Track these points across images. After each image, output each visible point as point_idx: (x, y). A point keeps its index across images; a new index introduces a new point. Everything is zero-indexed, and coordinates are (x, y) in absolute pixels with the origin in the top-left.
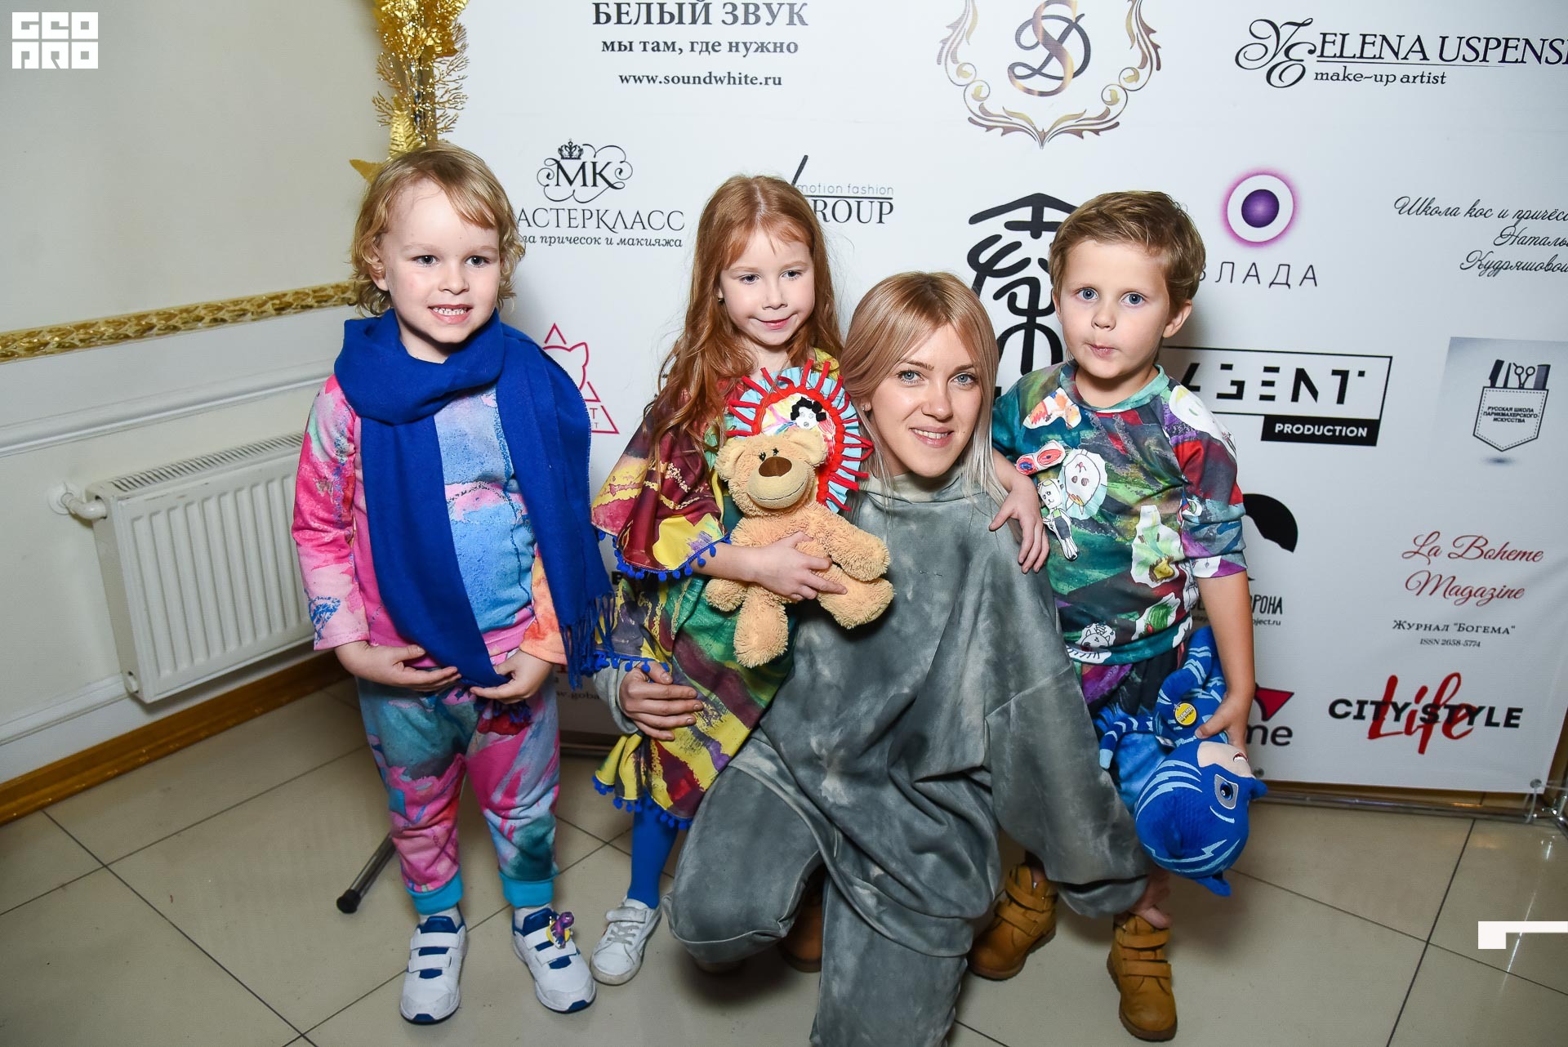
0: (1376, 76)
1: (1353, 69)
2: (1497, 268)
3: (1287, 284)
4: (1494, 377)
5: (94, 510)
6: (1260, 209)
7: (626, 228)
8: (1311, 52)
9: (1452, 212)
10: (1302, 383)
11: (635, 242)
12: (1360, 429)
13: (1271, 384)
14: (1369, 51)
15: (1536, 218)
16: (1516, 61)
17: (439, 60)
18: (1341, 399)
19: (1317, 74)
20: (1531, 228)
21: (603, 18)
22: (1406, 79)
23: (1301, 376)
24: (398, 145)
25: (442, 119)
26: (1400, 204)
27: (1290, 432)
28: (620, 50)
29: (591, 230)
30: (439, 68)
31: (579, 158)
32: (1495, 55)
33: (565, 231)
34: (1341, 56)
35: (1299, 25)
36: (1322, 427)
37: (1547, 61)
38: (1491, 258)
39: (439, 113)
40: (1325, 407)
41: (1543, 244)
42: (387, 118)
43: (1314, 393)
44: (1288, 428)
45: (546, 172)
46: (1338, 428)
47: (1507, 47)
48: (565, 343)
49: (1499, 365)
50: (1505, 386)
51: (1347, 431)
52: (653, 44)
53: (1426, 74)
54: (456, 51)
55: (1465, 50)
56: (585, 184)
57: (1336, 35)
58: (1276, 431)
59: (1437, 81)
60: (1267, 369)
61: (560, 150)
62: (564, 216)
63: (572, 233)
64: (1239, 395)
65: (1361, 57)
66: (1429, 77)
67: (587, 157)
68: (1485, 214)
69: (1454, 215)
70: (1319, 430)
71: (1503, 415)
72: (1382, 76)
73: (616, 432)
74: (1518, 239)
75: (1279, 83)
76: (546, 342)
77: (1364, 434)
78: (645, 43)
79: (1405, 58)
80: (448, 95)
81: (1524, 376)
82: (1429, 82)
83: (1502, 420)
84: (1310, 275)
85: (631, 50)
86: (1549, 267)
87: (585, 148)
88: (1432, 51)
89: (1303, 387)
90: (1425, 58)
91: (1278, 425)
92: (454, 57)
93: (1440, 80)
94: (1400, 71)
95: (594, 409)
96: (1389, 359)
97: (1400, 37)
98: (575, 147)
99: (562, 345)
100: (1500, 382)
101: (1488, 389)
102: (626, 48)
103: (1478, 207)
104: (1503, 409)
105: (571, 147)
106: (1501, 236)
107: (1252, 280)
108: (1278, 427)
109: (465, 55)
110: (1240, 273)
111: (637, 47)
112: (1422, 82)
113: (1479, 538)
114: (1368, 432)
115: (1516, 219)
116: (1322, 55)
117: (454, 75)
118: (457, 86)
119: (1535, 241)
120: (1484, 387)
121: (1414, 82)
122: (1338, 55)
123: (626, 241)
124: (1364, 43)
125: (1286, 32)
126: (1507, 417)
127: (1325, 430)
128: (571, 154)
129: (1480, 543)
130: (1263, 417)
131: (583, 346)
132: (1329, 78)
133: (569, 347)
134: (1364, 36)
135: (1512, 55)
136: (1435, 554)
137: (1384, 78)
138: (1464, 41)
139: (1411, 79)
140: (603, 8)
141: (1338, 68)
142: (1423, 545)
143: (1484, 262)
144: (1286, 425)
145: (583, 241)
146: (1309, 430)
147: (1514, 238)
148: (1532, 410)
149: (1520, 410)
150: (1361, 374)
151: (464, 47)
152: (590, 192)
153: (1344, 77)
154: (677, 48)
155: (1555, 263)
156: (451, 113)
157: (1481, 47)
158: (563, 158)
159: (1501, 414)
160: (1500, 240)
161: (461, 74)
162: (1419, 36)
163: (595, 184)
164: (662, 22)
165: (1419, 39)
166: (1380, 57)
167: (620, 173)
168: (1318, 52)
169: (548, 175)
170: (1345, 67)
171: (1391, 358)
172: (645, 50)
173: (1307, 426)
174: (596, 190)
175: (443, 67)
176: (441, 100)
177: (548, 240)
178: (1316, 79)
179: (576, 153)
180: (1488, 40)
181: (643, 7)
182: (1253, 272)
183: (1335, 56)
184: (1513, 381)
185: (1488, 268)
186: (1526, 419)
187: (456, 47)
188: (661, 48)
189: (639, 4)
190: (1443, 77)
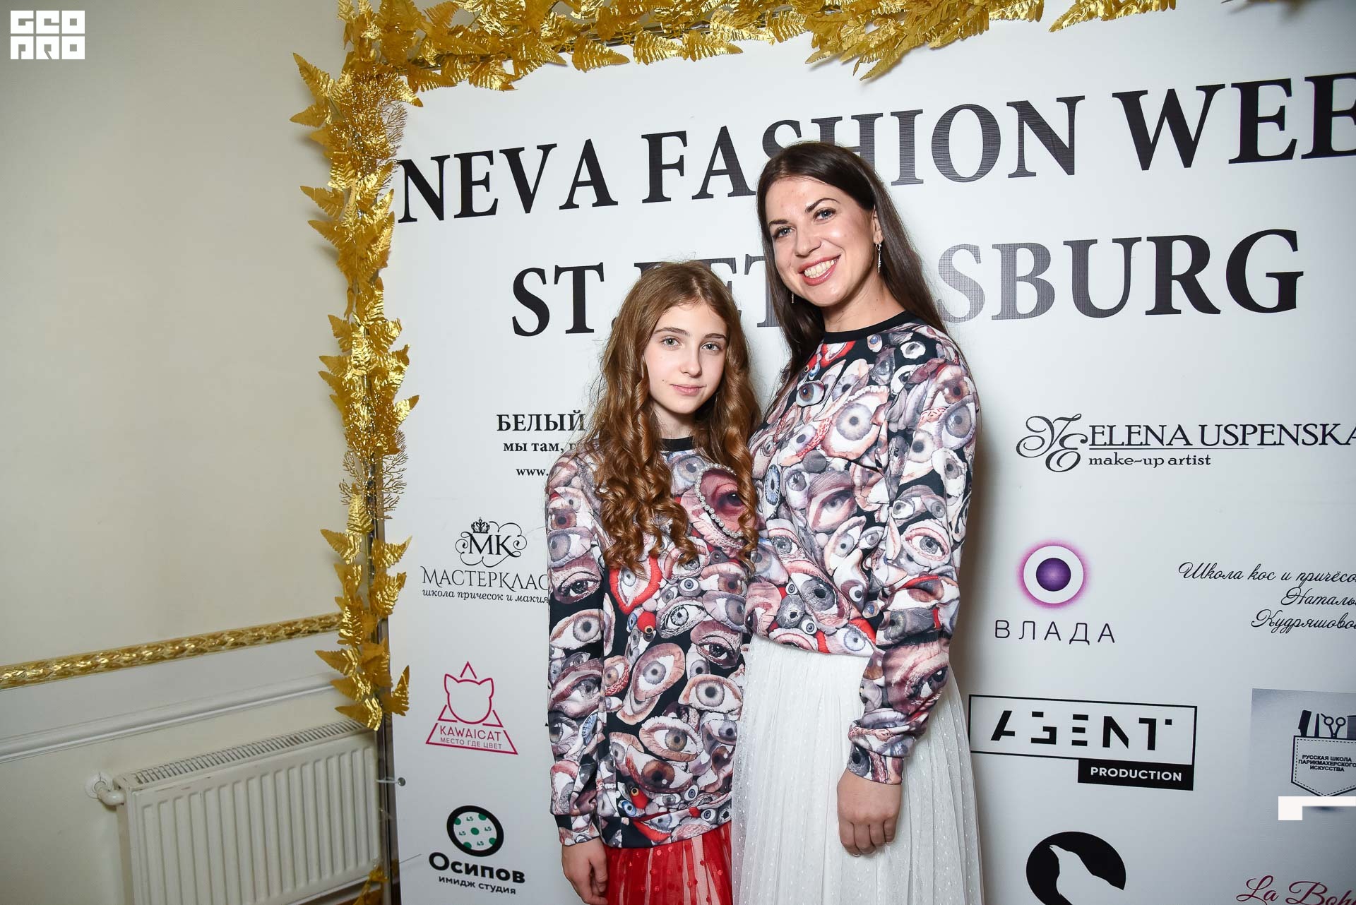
0: (1145, 460)
1: (1123, 454)
2: (1289, 625)
3: (1086, 640)
4: (1303, 726)
5: (116, 797)
6: (1053, 575)
7: (522, 588)
8: (1083, 441)
9: (1237, 576)
10: (1112, 730)
11: (529, 599)
12: (1175, 774)
13: (1082, 730)
14: (1136, 439)
15: (1319, 580)
16: (1275, 444)
17: (386, 456)
18: (1151, 746)
19: (1091, 460)
20: (1317, 589)
21: (504, 426)
22: (1173, 461)
23: (1109, 724)
24: (354, 520)
25: (387, 500)
26: (1184, 569)
27: (1105, 775)
28: (517, 450)
29: (495, 589)
30: (387, 462)
31: (487, 532)
32: (1254, 439)
33: (475, 589)
34: (1111, 444)
35: (1070, 420)
36: (1136, 771)
37: (1304, 443)
38: (1280, 616)
39: (385, 496)
40: (1137, 751)
41: (1332, 603)
42: (348, 499)
43: (1125, 740)
44: (1103, 772)
45: (462, 543)
46: (1152, 773)
47: (1263, 432)
48: (476, 678)
49: (1306, 716)
50: (1317, 735)
51: (1161, 776)
52: (541, 445)
53: (1191, 457)
54: (398, 451)
55: (1224, 435)
56: (491, 553)
57: (1104, 427)
58: (1092, 774)
59: (1203, 463)
60: (1076, 717)
61: (473, 526)
62: (475, 576)
63: (481, 591)
64: (1052, 740)
65: (1129, 444)
66: (1195, 460)
67: (493, 531)
68: (1268, 577)
69: (1238, 578)
70: (1133, 775)
71: (1320, 763)
72: (1150, 460)
73: (515, 753)
74: (1305, 599)
75: (1058, 468)
76: (461, 676)
77: (1180, 779)
78: (535, 445)
79: (1170, 444)
80: (392, 482)
81: (1334, 727)
82: (1195, 463)
83: (1319, 768)
84: (1107, 632)
85: (525, 450)
86: (1341, 624)
87: (491, 524)
88: (1194, 437)
89: (1113, 733)
90: (1188, 443)
91: (1092, 768)
92: (397, 455)
93: (1205, 461)
94: (1167, 455)
95: (498, 733)
96: (1194, 709)
97: (1163, 427)
98: (484, 523)
99: (474, 679)
100: (1311, 730)
101: (1300, 738)
102: (521, 449)
103: (1260, 571)
104: (1319, 758)
105: (480, 523)
106: (1287, 596)
107: (1052, 637)
108: (1093, 770)
109: (405, 453)
110: (1042, 630)
111: (530, 448)
112: (1188, 463)
113: (1317, 884)
114: (1183, 777)
115: (1299, 582)
116: (1093, 444)
117: (397, 468)
118: (398, 476)
119: (1322, 600)
120: (1295, 737)
121: (1181, 464)
122: (1108, 443)
123: (522, 598)
124: (1130, 433)
125: (1059, 426)
126: (1324, 765)
127: (1140, 774)
128: (480, 529)
129: (1319, 889)
130: (1078, 761)
131: (490, 681)
132: (1103, 462)
133: (479, 681)
134: (1130, 427)
135: (1268, 438)
136: (1271, 898)
137: (1153, 462)
138: (1222, 429)
139: (1178, 462)
140: (504, 419)
141: (1110, 454)
142: (1257, 889)
143: (1275, 620)
144: (1101, 769)
145: (490, 597)
146: (1124, 773)
147: (1300, 598)
148: (1350, 760)
149: (1337, 759)
150: (1168, 722)
151: (404, 447)
152: (494, 559)
153: (1116, 461)
154: (559, 449)
155: (1347, 620)
156: (394, 496)
157: (1239, 432)
158: (475, 532)
159: (1317, 763)
160: (1287, 600)
161: (402, 467)
162: (1179, 426)
163: (498, 553)
164: (548, 429)
165: (1180, 428)
166: (1147, 444)
167: (517, 544)
168: (1090, 441)
169: (464, 545)
170: (1116, 453)
171: (1196, 707)
172: (535, 450)
173: (1121, 770)
174: (499, 558)
175: (389, 462)
176: (387, 487)
177: (463, 595)
178: (1091, 463)
179: (484, 528)
180: (1244, 427)
181: (534, 418)
182: (1053, 630)
183: (1105, 444)
184: (1325, 730)
185: (1280, 625)
186: (1344, 768)
187: (398, 447)
188: (548, 448)
189: (531, 415)
190: (1207, 459)
